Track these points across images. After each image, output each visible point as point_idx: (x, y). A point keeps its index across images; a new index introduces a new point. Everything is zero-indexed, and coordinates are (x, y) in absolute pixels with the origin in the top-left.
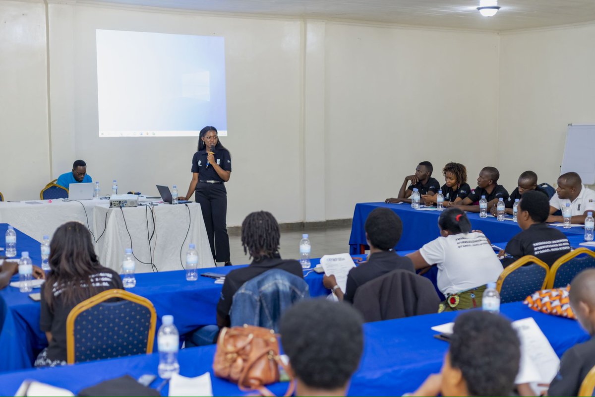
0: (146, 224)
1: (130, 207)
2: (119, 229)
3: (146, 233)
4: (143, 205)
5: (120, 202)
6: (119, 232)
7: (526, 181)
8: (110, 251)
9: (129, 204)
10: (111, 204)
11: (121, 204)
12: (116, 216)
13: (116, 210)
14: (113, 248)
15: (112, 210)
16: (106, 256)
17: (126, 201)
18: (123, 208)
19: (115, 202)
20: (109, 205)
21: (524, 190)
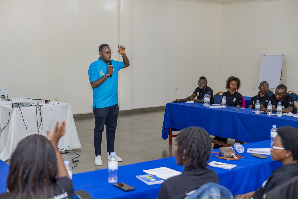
0: (36, 118)
1: (25, 107)
2: (19, 122)
3: (36, 123)
4: (33, 106)
5: (19, 104)
6: (19, 124)
7: (280, 91)
8: (13, 136)
9: (24, 105)
10: (13, 105)
11: (19, 105)
12: (17, 114)
13: (16, 109)
14: (14, 135)
15: (14, 109)
16: (10, 140)
17: (22, 104)
18: (21, 108)
19: (15, 104)
20: (12, 106)
21: (280, 96)
